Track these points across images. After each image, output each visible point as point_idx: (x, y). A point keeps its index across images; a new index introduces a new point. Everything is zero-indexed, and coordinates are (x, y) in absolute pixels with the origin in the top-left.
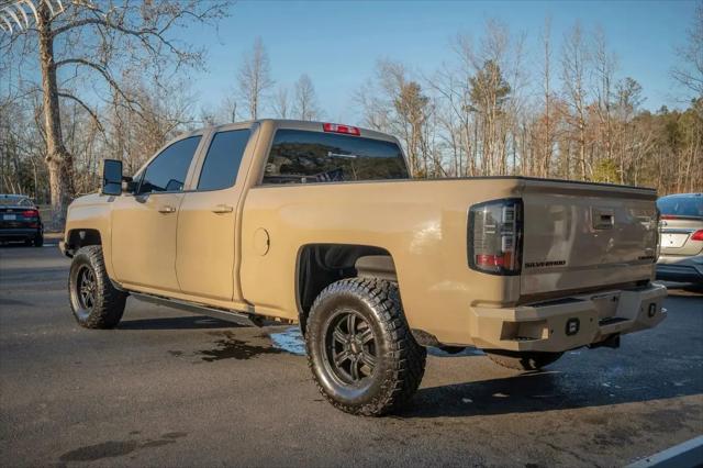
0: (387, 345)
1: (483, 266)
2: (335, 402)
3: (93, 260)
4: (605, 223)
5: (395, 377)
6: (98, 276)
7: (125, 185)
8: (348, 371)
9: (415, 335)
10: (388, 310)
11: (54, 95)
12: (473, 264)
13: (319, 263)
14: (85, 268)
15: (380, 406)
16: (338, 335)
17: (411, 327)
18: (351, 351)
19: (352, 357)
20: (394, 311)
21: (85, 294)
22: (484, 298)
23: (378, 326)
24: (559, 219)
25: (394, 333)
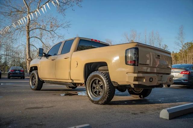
0: (106, 86)
1: (129, 63)
2: (93, 101)
3: (35, 74)
4: (158, 57)
5: (108, 93)
6: (37, 77)
7: (44, 55)
8: (96, 94)
9: (112, 83)
10: (106, 77)
11: (29, 45)
12: (127, 63)
13: (90, 69)
14: (34, 76)
15: (104, 101)
16: (94, 85)
17: (112, 81)
18: (97, 89)
19: (97, 90)
20: (107, 78)
21: (33, 82)
22: (129, 72)
23: (103, 81)
24: (148, 59)
25: (108, 83)
